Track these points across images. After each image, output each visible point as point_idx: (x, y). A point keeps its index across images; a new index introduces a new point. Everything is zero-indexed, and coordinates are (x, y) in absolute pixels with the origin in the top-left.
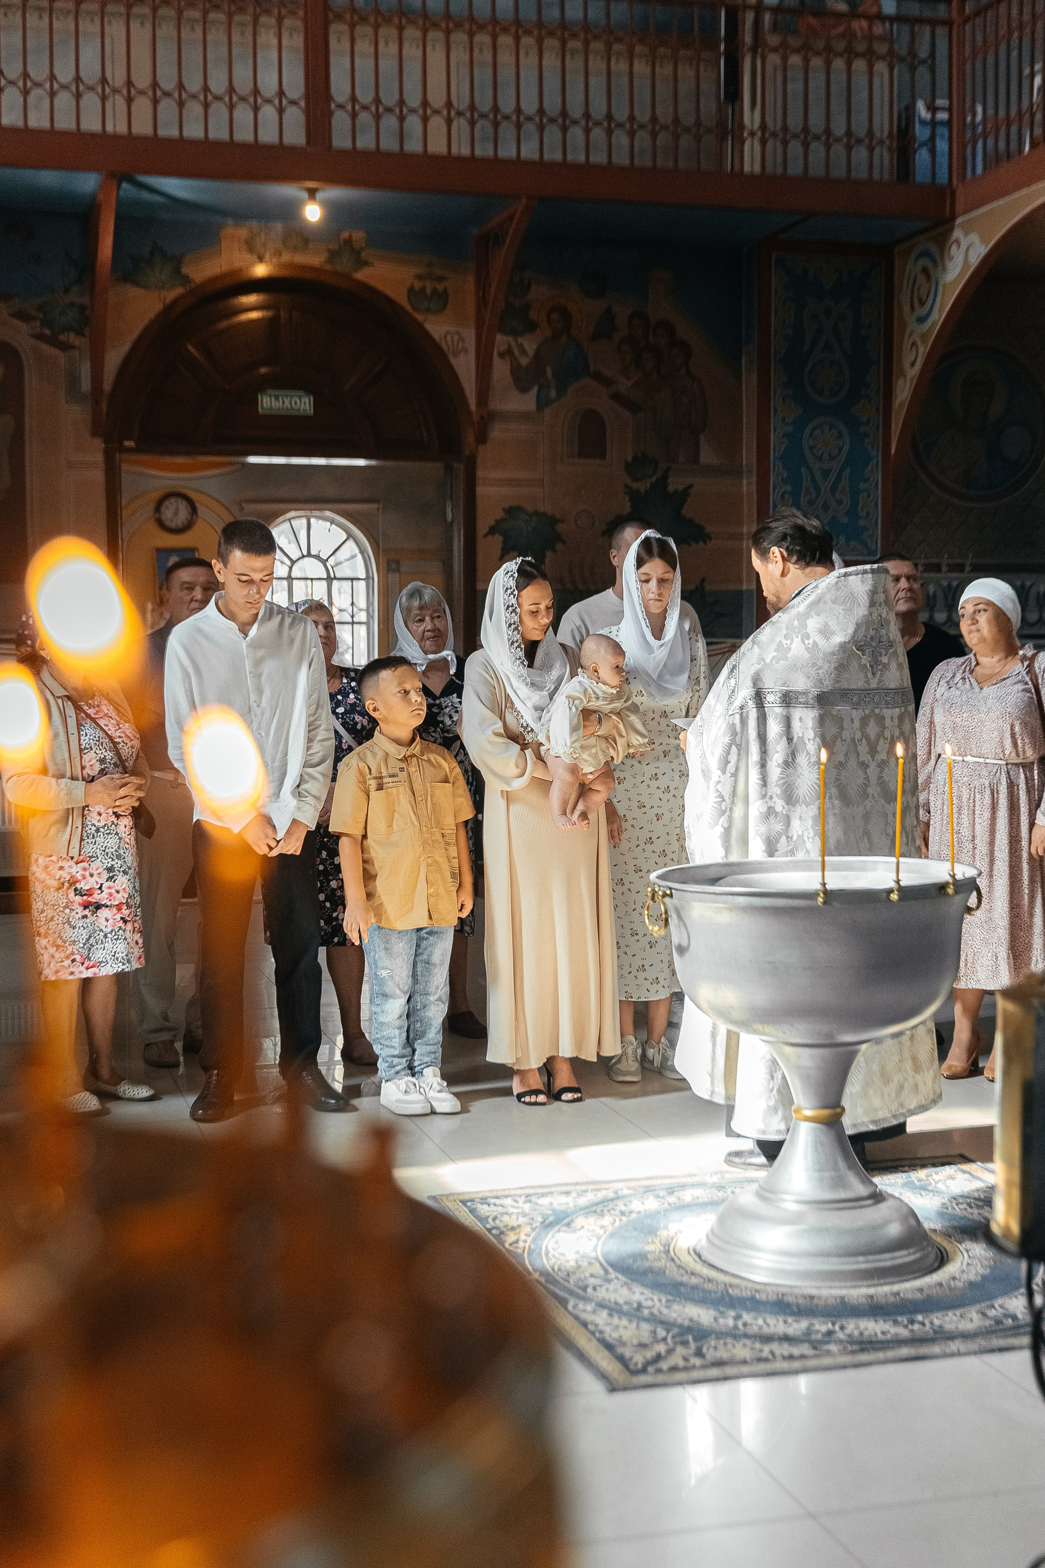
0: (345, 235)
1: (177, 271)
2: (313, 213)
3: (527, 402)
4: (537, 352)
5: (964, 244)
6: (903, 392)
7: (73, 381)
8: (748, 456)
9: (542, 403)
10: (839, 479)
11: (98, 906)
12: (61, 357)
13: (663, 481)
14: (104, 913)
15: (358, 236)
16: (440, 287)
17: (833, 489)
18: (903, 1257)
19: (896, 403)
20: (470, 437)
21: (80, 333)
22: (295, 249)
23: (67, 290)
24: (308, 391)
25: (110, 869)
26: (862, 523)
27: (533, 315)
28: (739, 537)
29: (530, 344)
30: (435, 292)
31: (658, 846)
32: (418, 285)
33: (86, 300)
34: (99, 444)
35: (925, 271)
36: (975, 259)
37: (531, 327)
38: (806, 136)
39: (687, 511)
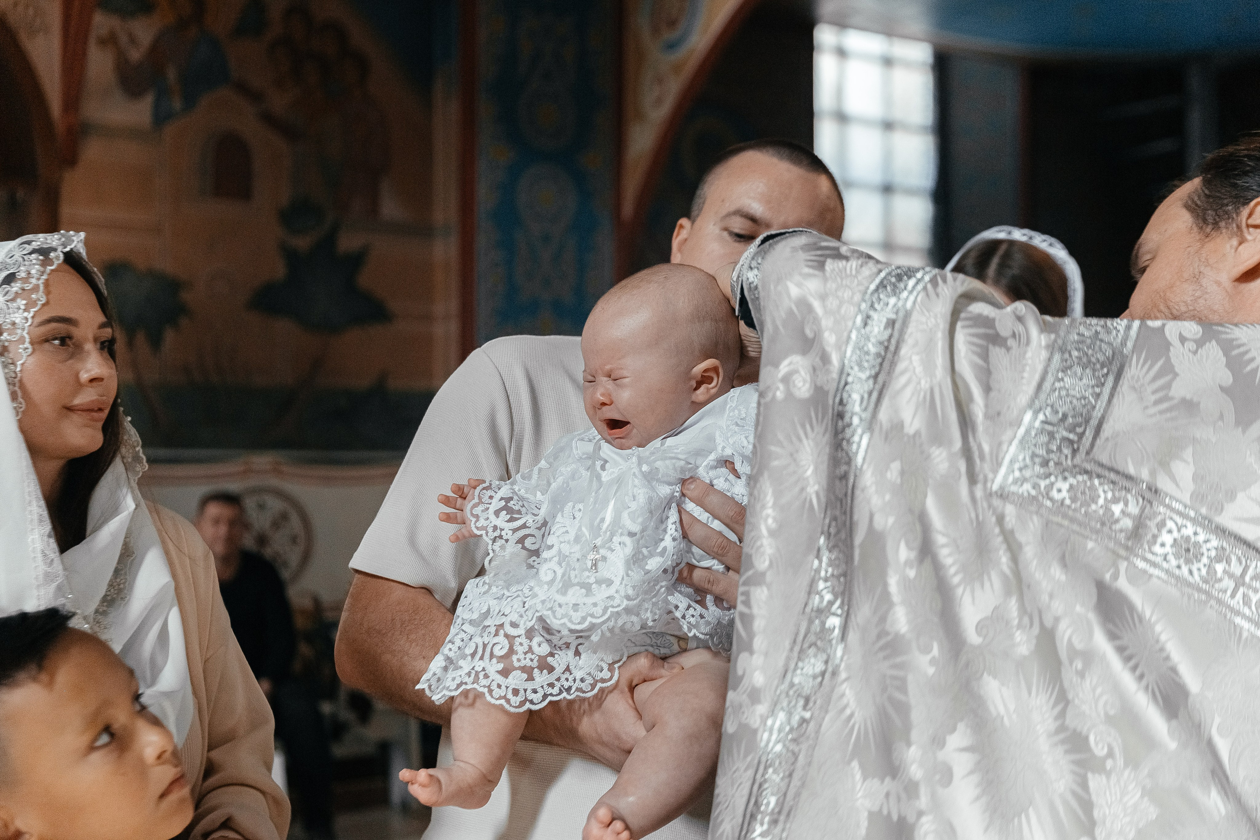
3: (137, 113)
6: (642, 142)
8: (446, 212)
9: (161, 118)
10: (561, 247)
13: (330, 238)
19: (630, 155)
29: (144, 32)
37: (146, 8)
39: (366, 279)
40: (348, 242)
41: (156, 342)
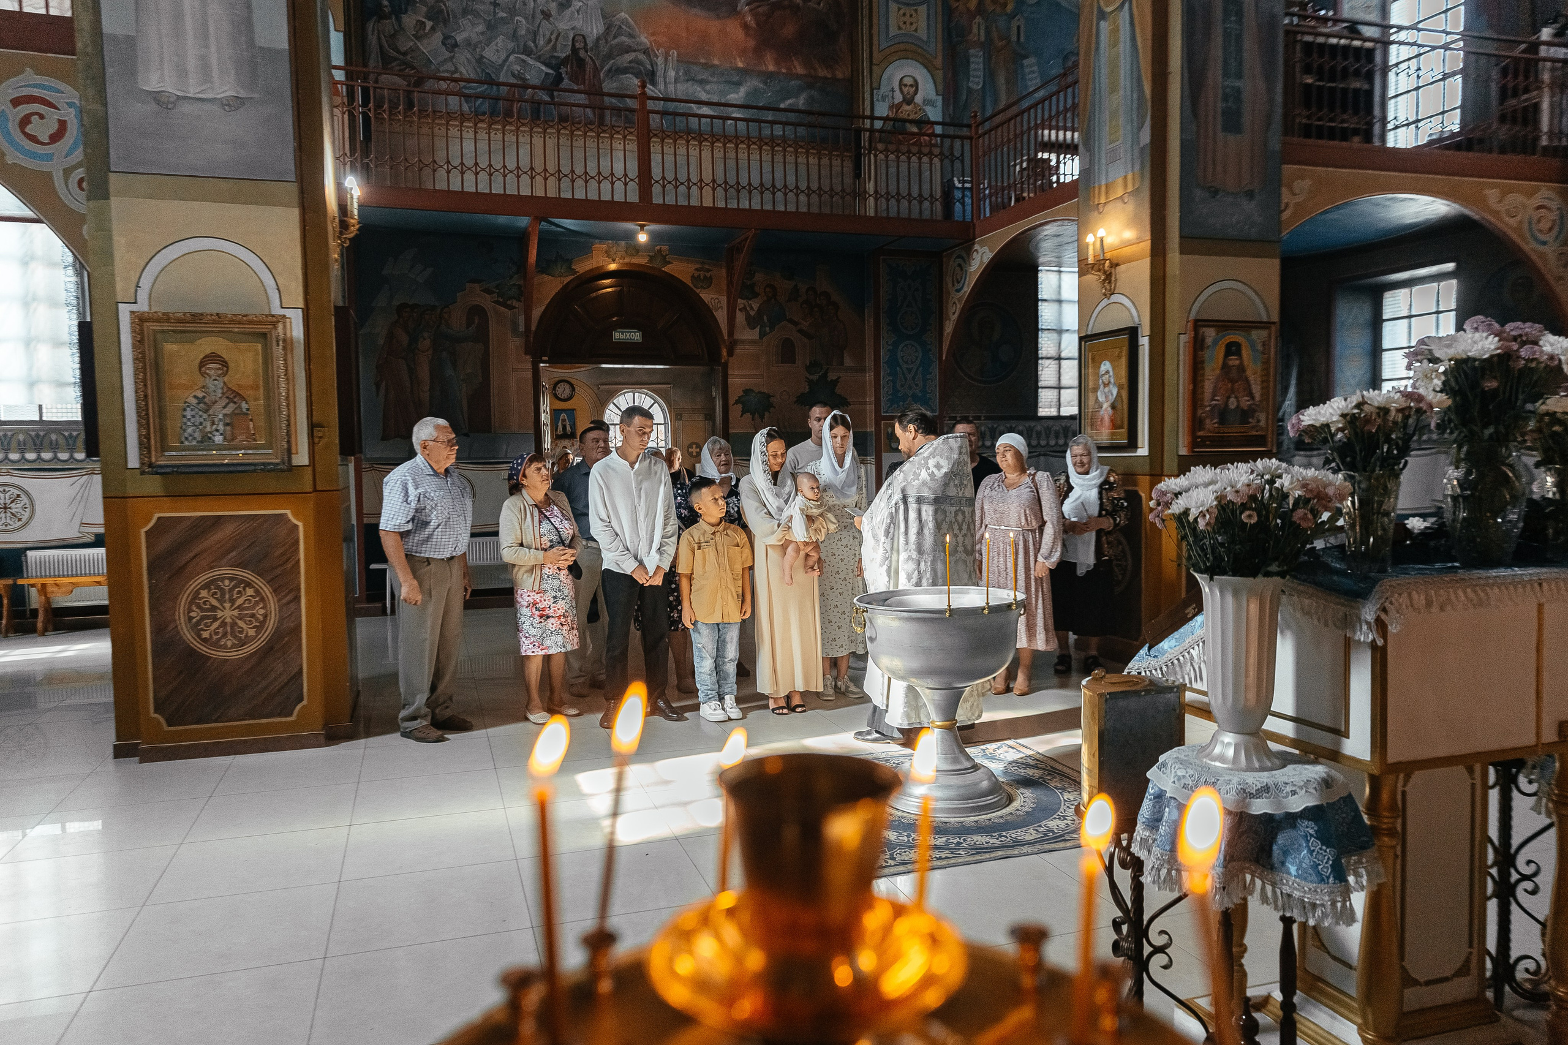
0: (658, 248)
1: (570, 267)
2: (643, 238)
3: (754, 334)
4: (759, 309)
5: (981, 251)
6: (949, 328)
7: (515, 324)
8: (869, 362)
9: (762, 335)
10: (916, 374)
11: (548, 617)
12: (509, 313)
13: (825, 375)
14: (551, 620)
15: (665, 248)
16: (708, 275)
17: (913, 378)
18: (991, 800)
19: (945, 334)
20: (724, 353)
21: (519, 300)
22: (632, 255)
23: (511, 277)
24: (639, 330)
25: (555, 597)
26: (928, 396)
27: (757, 289)
28: (865, 403)
29: (755, 305)
30: (705, 277)
31: (842, 576)
32: (696, 274)
33: (521, 283)
34: (529, 358)
35: (960, 265)
36: (986, 260)
37: (756, 295)
38: (898, 197)
39: (838, 390)
40: (832, 376)
41: (762, 417)
